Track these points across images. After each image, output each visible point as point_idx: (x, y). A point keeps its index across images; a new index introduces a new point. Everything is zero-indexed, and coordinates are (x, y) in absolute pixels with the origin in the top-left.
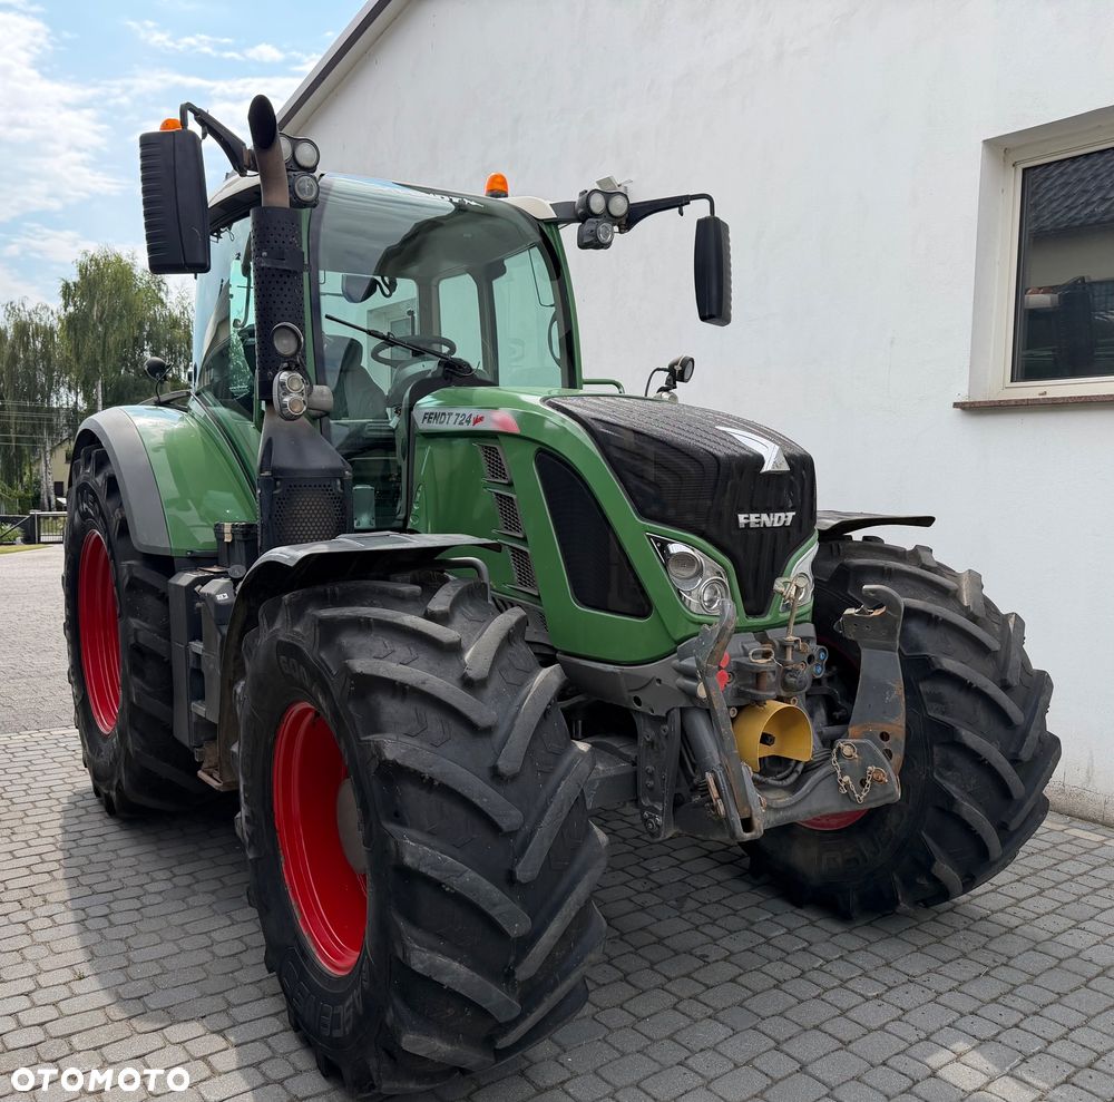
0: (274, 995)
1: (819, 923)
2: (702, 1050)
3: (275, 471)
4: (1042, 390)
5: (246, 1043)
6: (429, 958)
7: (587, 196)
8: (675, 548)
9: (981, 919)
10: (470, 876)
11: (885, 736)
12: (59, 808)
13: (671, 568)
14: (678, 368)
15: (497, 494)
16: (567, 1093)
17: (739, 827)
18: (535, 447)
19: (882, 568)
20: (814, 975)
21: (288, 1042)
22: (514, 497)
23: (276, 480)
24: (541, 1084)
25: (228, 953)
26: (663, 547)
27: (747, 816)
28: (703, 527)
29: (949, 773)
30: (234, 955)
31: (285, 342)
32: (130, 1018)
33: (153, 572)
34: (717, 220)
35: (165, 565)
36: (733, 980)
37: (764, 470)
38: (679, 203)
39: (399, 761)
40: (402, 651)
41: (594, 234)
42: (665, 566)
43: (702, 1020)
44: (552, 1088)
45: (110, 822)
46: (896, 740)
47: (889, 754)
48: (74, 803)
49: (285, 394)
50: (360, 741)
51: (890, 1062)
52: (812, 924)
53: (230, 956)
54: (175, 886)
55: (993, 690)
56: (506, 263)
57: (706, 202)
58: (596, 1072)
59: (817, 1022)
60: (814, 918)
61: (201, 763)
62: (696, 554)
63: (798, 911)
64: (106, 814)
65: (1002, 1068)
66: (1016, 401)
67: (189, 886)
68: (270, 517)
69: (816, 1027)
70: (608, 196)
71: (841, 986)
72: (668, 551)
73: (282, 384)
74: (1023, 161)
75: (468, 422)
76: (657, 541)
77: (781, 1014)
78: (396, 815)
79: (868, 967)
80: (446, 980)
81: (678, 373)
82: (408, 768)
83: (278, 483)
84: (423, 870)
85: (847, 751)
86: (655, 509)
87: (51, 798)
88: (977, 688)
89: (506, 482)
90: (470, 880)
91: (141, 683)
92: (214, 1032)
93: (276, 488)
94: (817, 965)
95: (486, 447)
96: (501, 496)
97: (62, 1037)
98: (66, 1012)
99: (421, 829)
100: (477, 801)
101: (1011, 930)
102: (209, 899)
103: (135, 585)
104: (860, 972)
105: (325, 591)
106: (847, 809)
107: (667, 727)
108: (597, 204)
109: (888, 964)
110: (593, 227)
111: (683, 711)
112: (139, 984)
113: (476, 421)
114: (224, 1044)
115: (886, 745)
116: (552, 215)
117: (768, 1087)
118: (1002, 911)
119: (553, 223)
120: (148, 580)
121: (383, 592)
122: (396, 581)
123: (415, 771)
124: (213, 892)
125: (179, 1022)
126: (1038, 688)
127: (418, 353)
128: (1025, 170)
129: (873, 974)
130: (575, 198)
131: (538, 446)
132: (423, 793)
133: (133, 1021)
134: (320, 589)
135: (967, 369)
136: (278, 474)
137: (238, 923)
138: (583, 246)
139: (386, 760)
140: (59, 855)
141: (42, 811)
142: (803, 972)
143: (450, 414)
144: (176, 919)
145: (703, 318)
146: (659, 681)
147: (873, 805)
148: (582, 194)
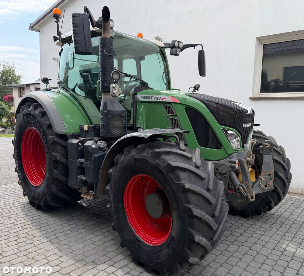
0: (120, 254)
1: (241, 219)
2: (234, 252)
3: (108, 111)
4: (268, 95)
5: (122, 267)
6: (199, 238)
7: (174, 42)
8: (229, 132)
9: (273, 214)
10: (207, 216)
11: (270, 175)
12: (20, 209)
13: (228, 137)
14: (197, 87)
15: (169, 118)
16: (211, 267)
17: (250, 198)
18: (185, 107)
19: (257, 136)
20: (247, 231)
21: (132, 265)
22: (177, 119)
23: (109, 113)
24: (204, 266)
25: (100, 244)
26: (226, 132)
27: (252, 195)
28: (236, 127)
29: (275, 182)
30: (102, 244)
31: (116, 76)
32: (84, 266)
33: (60, 139)
34: (203, 51)
35: (64, 137)
36: (231, 235)
37: (248, 113)
38: (194, 46)
39: (189, 188)
40: (180, 159)
41: (176, 52)
42: (227, 137)
43: (230, 245)
44: (206, 266)
45: (38, 211)
46: (272, 175)
47: (270, 179)
48: (24, 207)
49: (114, 90)
50: (174, 183)
51: (275, 248)
52: (239, 219)
53: (101, 245)
54: (72, 228)
55: (283, 163)
56: (146, 57)
57: (201, 46)
58: (214, 261)
59: (255, 242)
60: (239, 218)
61: (81, 193)
62: (234, 133)
63: (235, 217)
64: (36, 209)
65: (297, 246)
66: (264, 97)
67: (76, 227)
68: (106, 124)
69: (255, 243)
70: (179, 42)
71: (254, 233)
72: (228, 133)
73: (114, 87)
74: (264, 43)
75: (160, 99)
76: (224, 130)
77: (246, 241)
78: (188, 202)
79: (257, 228)
80: (201, 243)
81: (196, 88)
82: (191, 190)
83: (109, 114)
84: (198, 215)
85: (262, 179)
86: (223, 122)
87: (15, 206)
88: (280, 163)
89: (174, 115)
90: (207, 217)
91: (57, 171)
92: (110, 266)
93: (108, 116)
94: (247, 229)
95: (166, 106)
96: (171, 118)
97: (67, 274)
98: (63, 267)
99: (195, 205)
100: (207, 197)
101: (280, 216)
102: (84, 230)
103: (54, 143)
104: (256, 229)
105: (151, 144)
106: (262, 192)
107: (225, 176)
108: (176, 44)
109: (261, 227)
110: (176, 50)
111: (230, 171)
112: (80, 256)
113: (163, 99)
114: (116, 269)
115: (270, 177)
116: (164, 46)
117: (254, 258)
118: (276, 212)
119: (164, 48)
120: (59, 142)
121: (166, 144)
122: (166, 141)
123: (193, 190)
124: (84, 228)
125: (99, 265)
126: (288, 162)
127: (136, 80)
128: (264, 45)
129: (259, 229)
130: (170, 42)
131: (186, 106)
132: (194, 196)
133: (85, 266)
134: (149, 144)
135: (252, 90)
136: (109, 112)
137: (97, 236)
138: (172, 54)
139: (186, 188)
140: (30, 223)
141: (14, 210)
142: (245, 231)
143: (152, 97)
144: (79, 237)
145: (200, 75)
146: (224, 164)
147: (268, 191)
148: (172, 41)
